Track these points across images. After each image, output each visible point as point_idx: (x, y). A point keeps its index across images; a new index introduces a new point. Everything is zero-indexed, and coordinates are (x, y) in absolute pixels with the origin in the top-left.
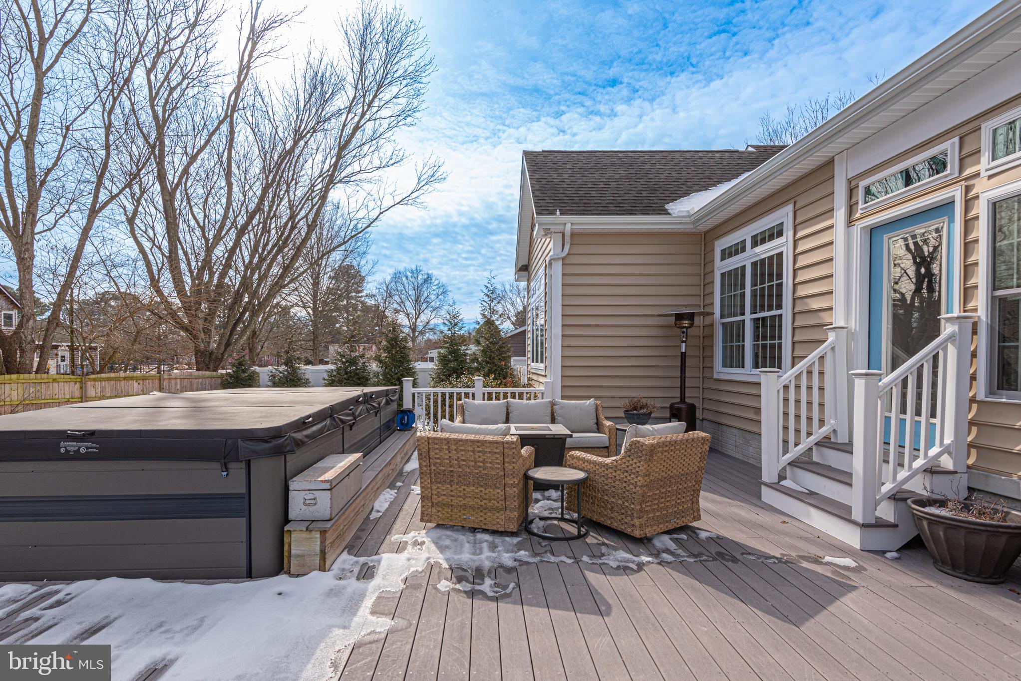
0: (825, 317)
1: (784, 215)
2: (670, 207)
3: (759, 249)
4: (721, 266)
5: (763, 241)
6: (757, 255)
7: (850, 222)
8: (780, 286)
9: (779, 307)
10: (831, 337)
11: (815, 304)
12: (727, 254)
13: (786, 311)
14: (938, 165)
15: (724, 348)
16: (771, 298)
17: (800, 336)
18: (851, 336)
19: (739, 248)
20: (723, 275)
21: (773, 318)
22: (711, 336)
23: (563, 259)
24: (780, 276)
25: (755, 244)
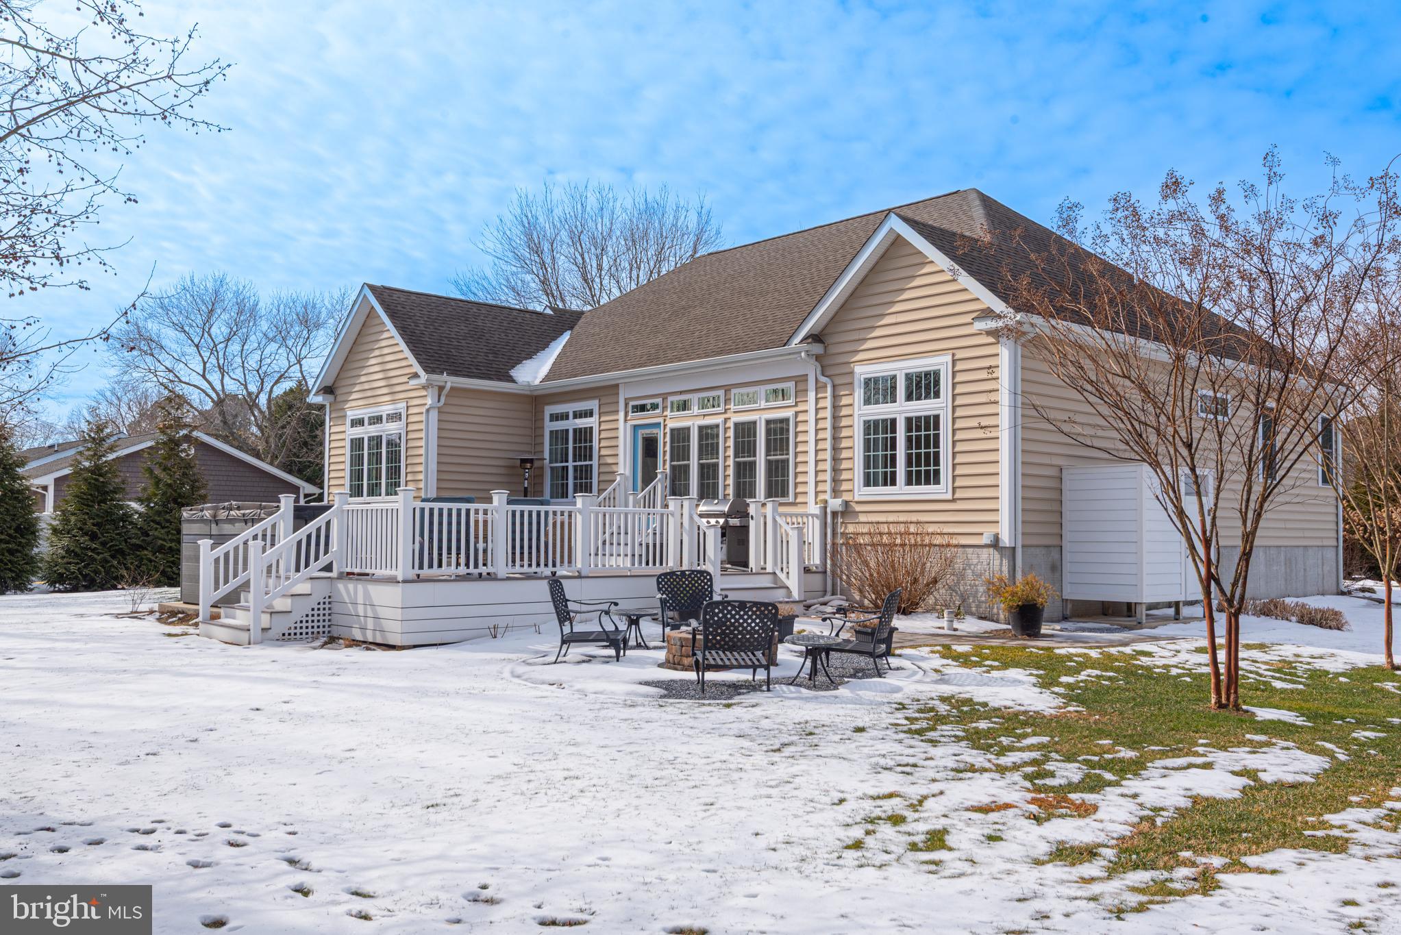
0: (614, 468)
1: (593, 404)
2: (513, 373)
3: (578, 421)
4: (550, 426)
5: (581, 417)
6: (576, 424)
7: (626, 420)
8: (591, 447)
9: (591, 459)
10: (618, 478)
11: (610, 460)
12: (555, 417)
13: (595, 462)
14: (655, 407)
15: (552, 485)
16: (584, 452)
17: (603, 478)
18: (626, 478)
19: (564, 416)
20: (551, 432)
21: (587, 466)
22: (542, 476)
23: (439, 408)
24: (591, 441)
25: (575, 417)
